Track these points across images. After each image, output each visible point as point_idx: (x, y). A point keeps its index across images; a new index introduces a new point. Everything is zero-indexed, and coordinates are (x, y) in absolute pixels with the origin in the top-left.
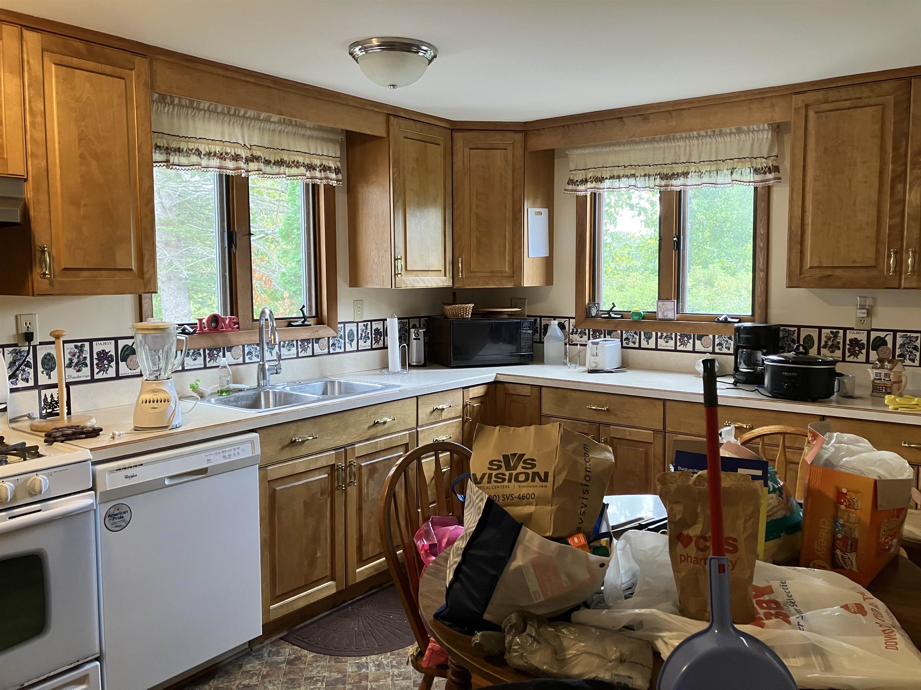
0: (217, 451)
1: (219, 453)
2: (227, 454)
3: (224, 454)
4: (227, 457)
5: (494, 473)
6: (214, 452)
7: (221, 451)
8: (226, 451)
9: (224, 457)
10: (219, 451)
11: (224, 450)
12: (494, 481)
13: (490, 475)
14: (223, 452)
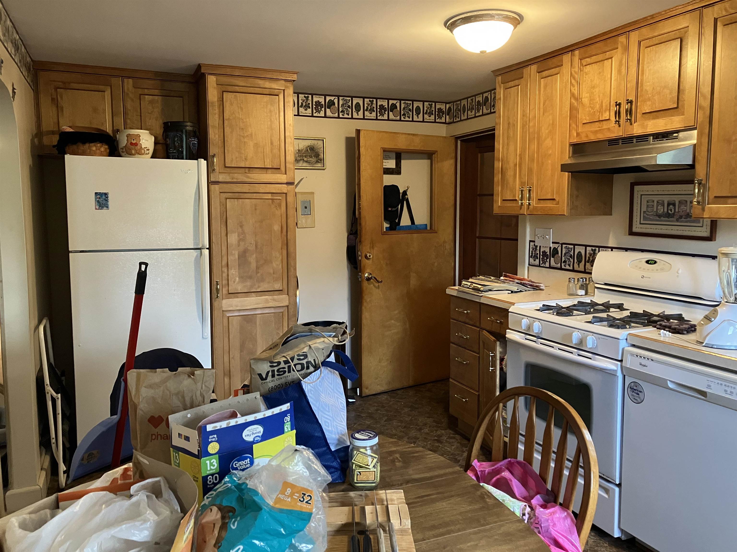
0: (720, 382)
1: (721, 384)
2: (729, 390)
3: (726, 388)
4: (729, 392)
5: (276, 369)
6: (717, 381)
7: (724, 383)
8: (728, 386)
9: (726, 391)
10: (722, 382)
11: (727, 384)
12: (277, 375)
13: (273, 371)
14: (725, 385)
